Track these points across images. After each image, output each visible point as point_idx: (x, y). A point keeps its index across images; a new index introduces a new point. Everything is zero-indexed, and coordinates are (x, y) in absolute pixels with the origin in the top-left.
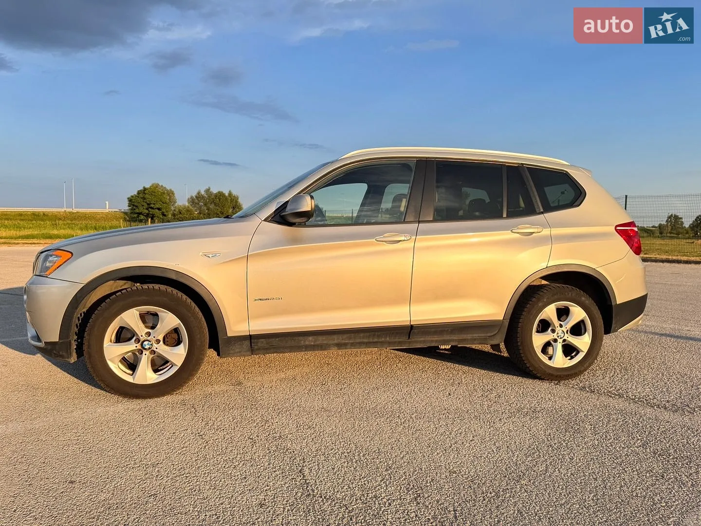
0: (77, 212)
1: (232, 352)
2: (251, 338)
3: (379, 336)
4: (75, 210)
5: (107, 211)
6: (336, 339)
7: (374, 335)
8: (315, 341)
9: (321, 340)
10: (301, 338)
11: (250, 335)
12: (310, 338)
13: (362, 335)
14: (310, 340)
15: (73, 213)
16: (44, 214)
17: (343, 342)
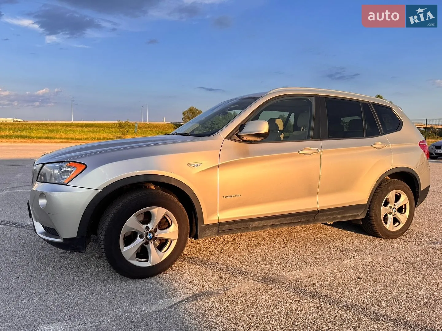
0: (150, 124)
1: (206, 235)
2: (219, 224)
3: (298, 219)
4: (148, 123)
5: (164, 123)
6: (272, 222)
7: (295, 219)
8: (259, 224)
9: (263, 223)
10: (251, 223)
11: (219, 223)
12: (256, 223)
13: (288, 218)
14: (256, 224)
15: (147, 124)
16: (133, 125)
17: (276, 223)
